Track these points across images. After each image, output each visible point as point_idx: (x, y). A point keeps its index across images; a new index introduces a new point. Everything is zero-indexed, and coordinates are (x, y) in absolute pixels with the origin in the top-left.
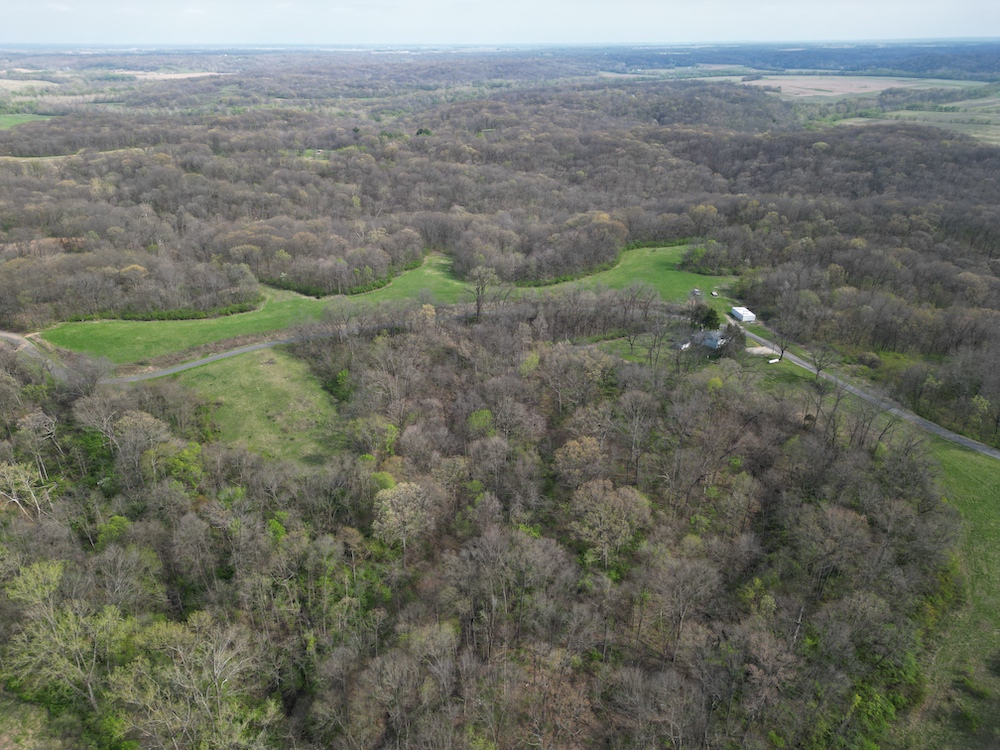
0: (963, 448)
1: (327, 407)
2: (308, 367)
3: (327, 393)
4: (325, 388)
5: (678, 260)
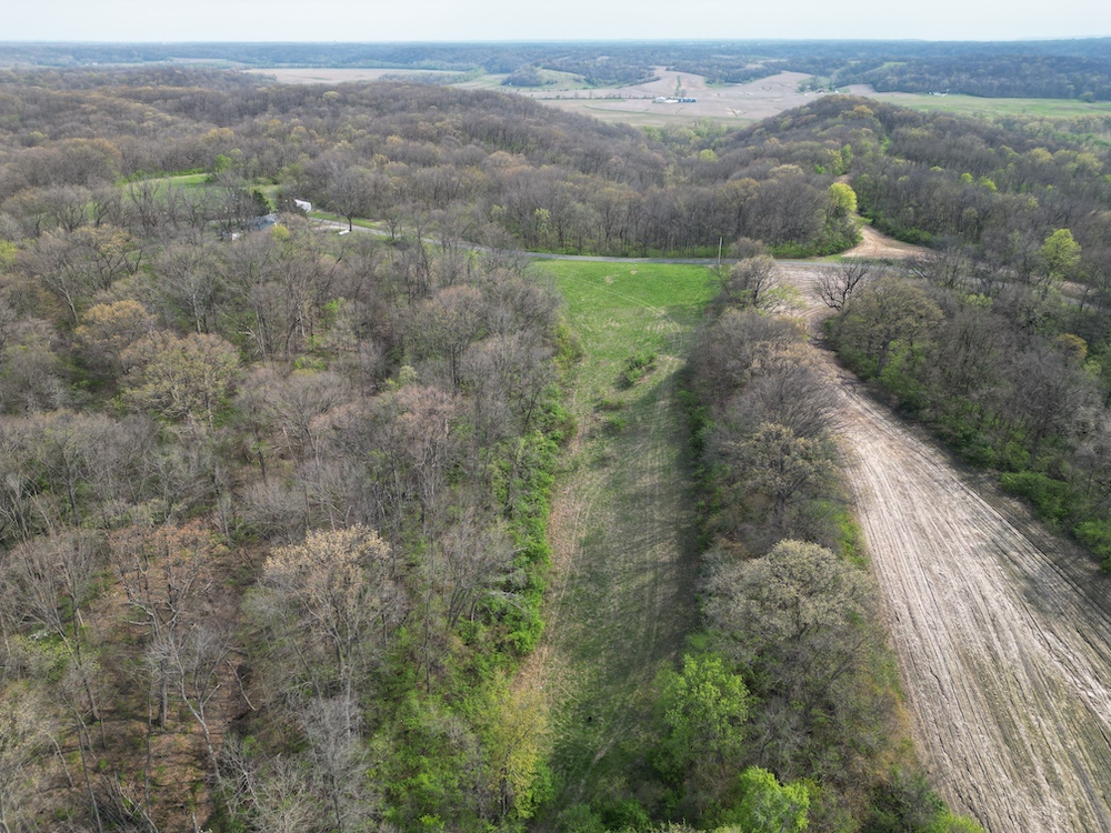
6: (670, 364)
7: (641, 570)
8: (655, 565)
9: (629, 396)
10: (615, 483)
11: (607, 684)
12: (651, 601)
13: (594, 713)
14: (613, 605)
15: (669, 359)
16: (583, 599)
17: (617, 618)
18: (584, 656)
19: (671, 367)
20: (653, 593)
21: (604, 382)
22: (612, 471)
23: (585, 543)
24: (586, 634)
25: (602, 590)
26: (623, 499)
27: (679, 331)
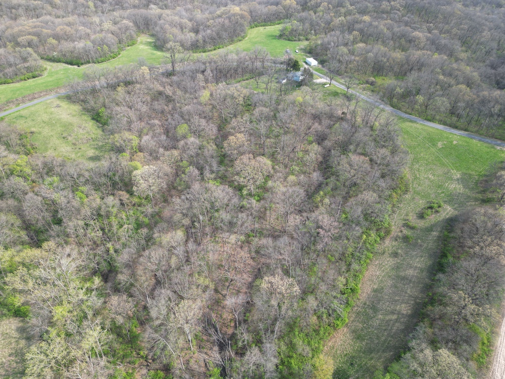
0: (411, 121)
1: (96, 129)
2: (81, 107)
3: (95, 122)
4: (93, 119)
5: (278, 33)
6: (448, 211)
7: (393, 313)
8: (399, 313)
9: (421, 224)
10: (397, 268)
11: (363, 353)
12: (391, 328)
13: (354, 362)
14: (376, 323)
15: (449, 208)
16: (366, 315)
17: (375, 329)
18: (358, 338)
19: (447, 214)
20: (393, 324)
21: (413, 211)
22: (399, 261)
23: (375, 291)
24: (362, 330)
25: (374, 315)
26: (398, 277)
27: (461, 192)
